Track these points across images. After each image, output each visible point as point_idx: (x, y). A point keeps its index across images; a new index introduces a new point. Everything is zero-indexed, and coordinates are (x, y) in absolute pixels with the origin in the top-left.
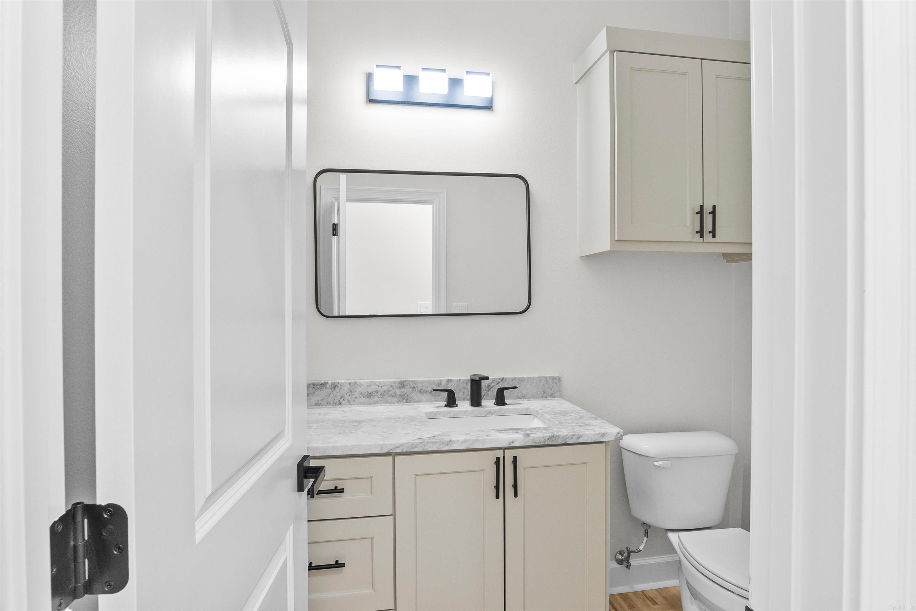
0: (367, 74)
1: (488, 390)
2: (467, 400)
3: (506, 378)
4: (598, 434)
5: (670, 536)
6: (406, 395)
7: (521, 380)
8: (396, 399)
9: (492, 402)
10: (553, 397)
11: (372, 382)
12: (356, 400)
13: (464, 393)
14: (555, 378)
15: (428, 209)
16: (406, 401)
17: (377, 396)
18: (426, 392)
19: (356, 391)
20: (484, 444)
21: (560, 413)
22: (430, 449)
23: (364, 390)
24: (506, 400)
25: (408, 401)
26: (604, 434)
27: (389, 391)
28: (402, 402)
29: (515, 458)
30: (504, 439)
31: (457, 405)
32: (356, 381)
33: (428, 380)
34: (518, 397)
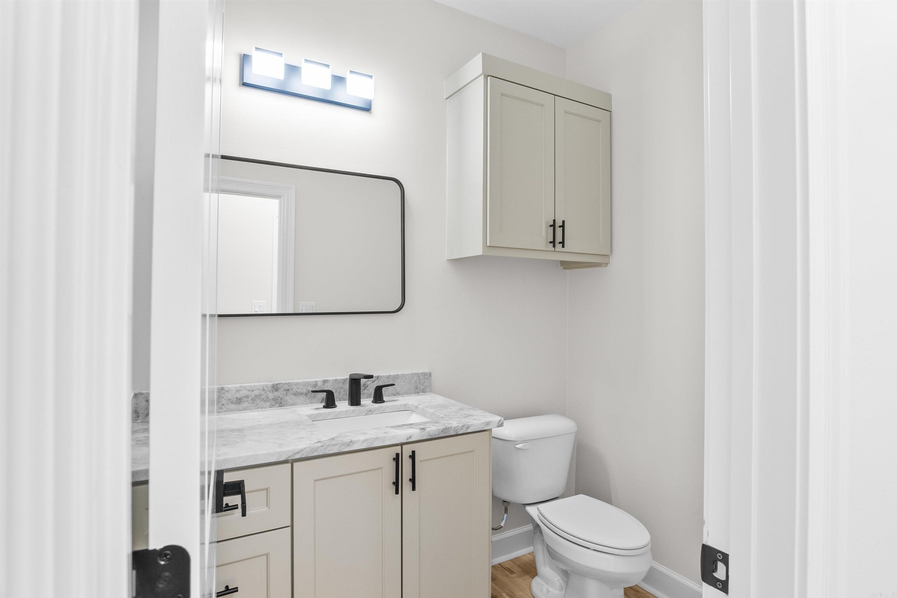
0: (240, 55)
1: (364, 388)
2: (344, 400)
3: (381, 377)
4: (483, 423)
5: (529, 510)
6: (279, 399)
7: (396, 378)
8: (268, 404)
9: (370, 400)
10: (424, 393)
11: (241, 386)
12: (223, 407)
13: (341, 393)
14: (427, 374)
15: (275, 202)
16: (280, 405)
17: (247, 401)
18: (302, 394)
19: (223, 398)
20: (384, 442)
21: (440, 407)
22: (330, 452)
23: (232, 396)
24: (384, 398)
25: (281, 405)
26: (488, 422)
27: (260, 395)
28: (276, 406)
29: (413, 452)
30: (402, 435)
31: (336, 405)
32: (223, 386)
33: (303, 382)
34: (392, 394)
